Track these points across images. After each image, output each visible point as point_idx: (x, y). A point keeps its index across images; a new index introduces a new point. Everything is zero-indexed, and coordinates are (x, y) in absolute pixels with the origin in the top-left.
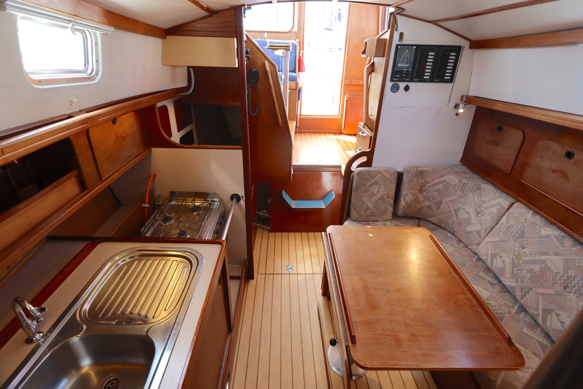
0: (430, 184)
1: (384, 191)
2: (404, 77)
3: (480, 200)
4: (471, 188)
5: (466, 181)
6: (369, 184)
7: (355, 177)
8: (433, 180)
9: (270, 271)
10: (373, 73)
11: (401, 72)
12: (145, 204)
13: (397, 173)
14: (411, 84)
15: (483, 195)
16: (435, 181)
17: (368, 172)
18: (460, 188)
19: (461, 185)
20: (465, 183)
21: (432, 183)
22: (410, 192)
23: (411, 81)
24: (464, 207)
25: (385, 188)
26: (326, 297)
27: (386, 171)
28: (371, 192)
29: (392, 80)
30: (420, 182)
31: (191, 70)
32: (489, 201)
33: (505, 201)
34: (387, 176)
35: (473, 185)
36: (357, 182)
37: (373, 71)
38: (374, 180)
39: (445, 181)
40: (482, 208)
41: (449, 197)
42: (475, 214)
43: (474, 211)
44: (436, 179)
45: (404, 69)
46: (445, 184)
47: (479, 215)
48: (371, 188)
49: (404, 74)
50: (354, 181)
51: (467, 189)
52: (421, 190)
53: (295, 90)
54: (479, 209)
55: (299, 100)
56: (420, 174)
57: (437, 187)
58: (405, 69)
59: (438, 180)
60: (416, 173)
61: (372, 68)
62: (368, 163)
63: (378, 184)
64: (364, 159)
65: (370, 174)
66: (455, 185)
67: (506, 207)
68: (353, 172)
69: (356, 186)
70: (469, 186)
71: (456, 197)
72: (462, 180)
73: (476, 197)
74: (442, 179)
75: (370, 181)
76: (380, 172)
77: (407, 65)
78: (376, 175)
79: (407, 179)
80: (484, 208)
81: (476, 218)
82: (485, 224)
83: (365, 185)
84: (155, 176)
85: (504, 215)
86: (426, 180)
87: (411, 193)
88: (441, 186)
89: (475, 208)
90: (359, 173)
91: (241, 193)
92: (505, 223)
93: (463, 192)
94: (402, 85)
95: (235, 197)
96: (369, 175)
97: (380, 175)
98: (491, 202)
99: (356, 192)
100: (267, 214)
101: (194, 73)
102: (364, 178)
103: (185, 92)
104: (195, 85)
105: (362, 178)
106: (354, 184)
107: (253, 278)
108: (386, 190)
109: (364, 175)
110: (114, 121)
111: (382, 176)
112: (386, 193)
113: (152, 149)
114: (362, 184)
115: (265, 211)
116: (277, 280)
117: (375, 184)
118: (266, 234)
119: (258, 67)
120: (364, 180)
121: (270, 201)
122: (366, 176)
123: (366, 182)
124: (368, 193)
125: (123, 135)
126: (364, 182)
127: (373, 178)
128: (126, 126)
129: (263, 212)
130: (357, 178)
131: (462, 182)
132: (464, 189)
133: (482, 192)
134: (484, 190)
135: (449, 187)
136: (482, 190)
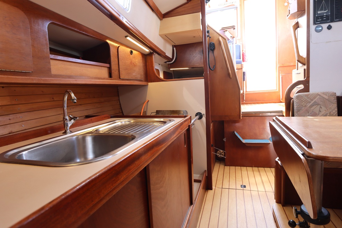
1: (325, 111)
2: (325, 20)
7: (295, 100)
9: (226, 185)
10: (298, 29)
11: (322, 17)
14: (332, 24)
17: (307, 96)
23: (332, 21)
25: (326, 108)
26: (280, 204)
27: (324, 93)
28: (313, 112)
29: (315, 23)
31: (175, 49)
34: (326, 97)
36: (298, 104)
37: (298, 27)
38: (313, 101)
45: (324, 14)
48: (312, 109)
49: (325, 17)
50: (295, 104)
53: (240, 70)
58: (325, 14)
61: (297, 26)
62: (307, 89)
63: (318, 104)
64: (301, 87)
65: (309, 96)
68: (293, 98)
69: (297, 108)
75: (310, 102)
76: (318, 95)
77: (326, 11)
78: (315, 98)
83: (305, 106)
84: (148, 102)
90: (297, 97)
91: (203, 112)
94: (325, 26)
96: (308, 98)
97: (318, 97)
99: (299, 112)
100: (223, 154)
101: (176, 50)
102: (304, 100)
103: (170, 62)
104: (176, 57)
105: (302, 101)
106: (295, 107)
107: (211, 189)
108: (327, 109)
109: (303, 98)
110: (131, 52)
111: (321, 97)
112: (328, 112)
113: (149, 83)
114: (302, 105)
115: (221, 151)
116: (232, 192)
117: (316, 105)
118: (222, 166)
119: (215, 41)
120: (304, 102)
121: (225, 140)
122: (305, 98)
123: (307, 104)
124: (310, 112)
125: (134, 63)
126: (304, 104)
127: (312, 100)
128: (136, 60)
129: (220, 152)
130: (297, 101)
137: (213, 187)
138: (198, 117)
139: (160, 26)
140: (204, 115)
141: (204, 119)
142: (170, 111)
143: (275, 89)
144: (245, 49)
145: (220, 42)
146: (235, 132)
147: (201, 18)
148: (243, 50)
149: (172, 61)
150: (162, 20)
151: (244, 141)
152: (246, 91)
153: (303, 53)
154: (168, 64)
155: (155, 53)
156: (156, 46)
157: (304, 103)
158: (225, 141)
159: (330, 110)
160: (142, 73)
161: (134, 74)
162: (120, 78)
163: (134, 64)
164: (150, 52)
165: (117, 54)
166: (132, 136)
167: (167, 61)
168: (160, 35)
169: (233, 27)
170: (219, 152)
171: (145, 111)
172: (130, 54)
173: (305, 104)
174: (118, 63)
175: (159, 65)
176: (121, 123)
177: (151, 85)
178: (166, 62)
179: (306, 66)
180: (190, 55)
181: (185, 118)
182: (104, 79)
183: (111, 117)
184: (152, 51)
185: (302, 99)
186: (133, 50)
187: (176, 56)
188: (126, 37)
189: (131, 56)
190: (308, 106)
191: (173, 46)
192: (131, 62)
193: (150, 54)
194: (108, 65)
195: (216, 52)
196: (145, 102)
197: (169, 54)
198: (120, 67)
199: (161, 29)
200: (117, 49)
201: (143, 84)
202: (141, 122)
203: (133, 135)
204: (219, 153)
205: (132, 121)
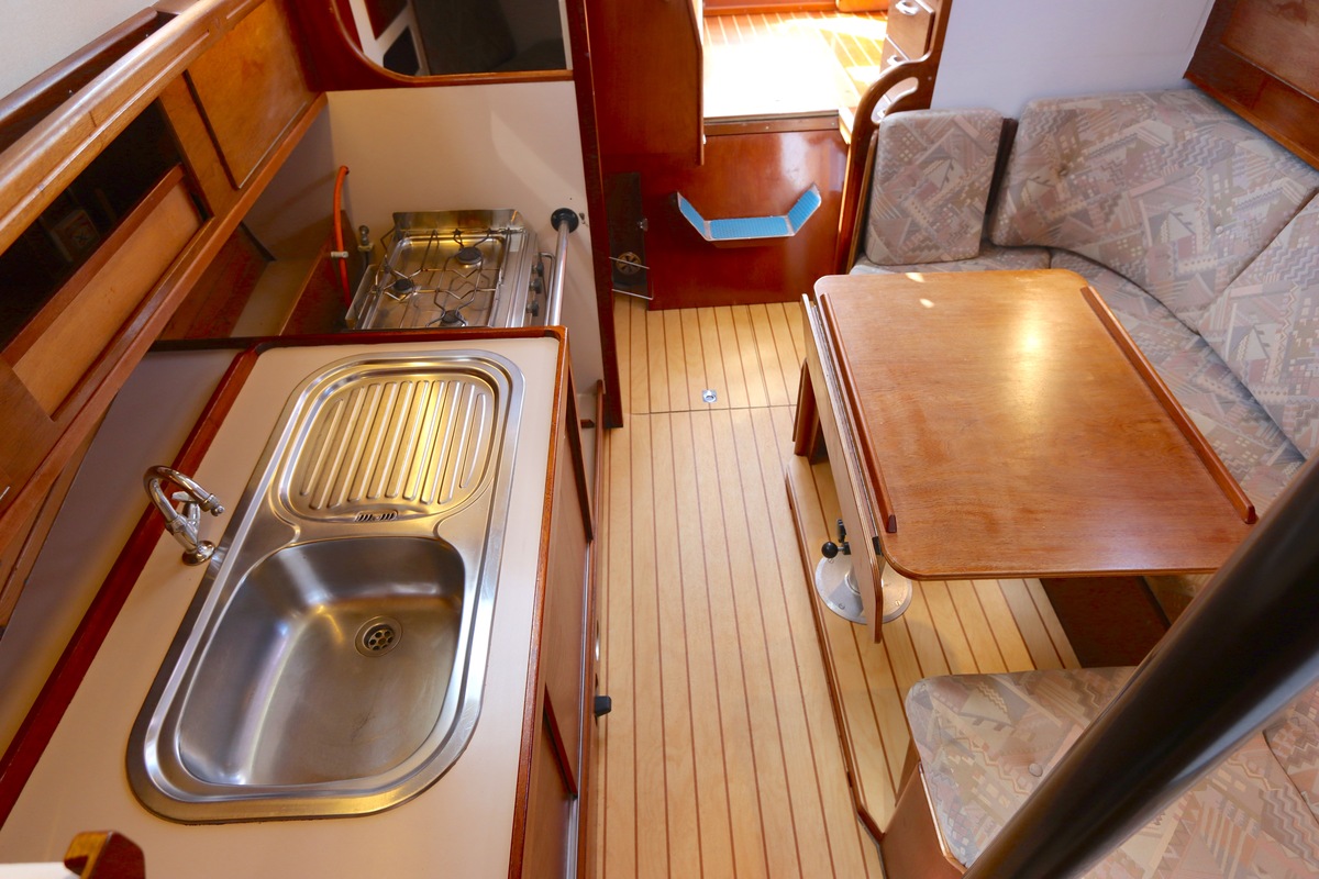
0: (1092, 149)
1: (961, 178)
3: (1227, 186)
4: (1206, 154)
5: (1195, 135)
6: (920, 158)
7: (883, 137)
8: (1101, 137)
9: (660, 404)
12: (336, 249)
13: (1000, 124)
15: (1237, 172)
16: (1107, 141)
17: (921, 125)
18: (1175, 155)
19: (1180, 147)
20: (1190, 141)
21: (1099, 146)
22: (1035, 175)
24: (1177, 210)
25: (966, 169)
26: (805, 458)
27: (969, 120)
28: (927, 181)
30: (1065, 145)
32: (1252, 188)
33: (1296, 184)
34: (974, 133)
35: (1211, 145)
36: (889, 156)
38: (935, 147)
39: (1134, 137)
40: (1230, 209)
41: (1142, 183)
42: (1208, 228)
43: (1207, 218)
44: (1111, 133)
46: (1133, 146)
47: (1219, 229)
48: (927, 171)
50: (880, 153)
51: (1195, 157)
52: (1064, 168)
54: (1220, 212)
56: (1068, 120)
57: (1109, 157)
59: (1116, 137)
60: (1055, 120)
62: (921, 100)
63: (945, 158)
64: (909, 87)
65: (925, 129)
66: (1162, 148)
67: (1297, 201)
68: (877, 127)
69: (886, 166)
70: (1201, 149)
71: (1160, 182)
72: (1183, 131)
73: (1216, 177)
74: (1128, 132)
75: (925, 149)
76: (953, 122)
78: (940, 134)
79: (1030, 137)
80: (1235, 209)
81: (1209, 237)
82: (1230, 253)
83: (910, 162)
84: (347, 173)
85: (1286, 224)
86: (1082, 137)
87: (1034, 180)
88: (1121, 154)
89: (1209, 209)
90: (896, 129)
91: (580, 205)
92: (1286, 245)
93: (1181, 166)
95: (563, 218)
96: (923, 134)
97: (952, 130)
98: (1257, 189)
99: (886, 184)
100: (637, 262)
102: (908, 143)
105: (904, 144)
106: (880, 161)
107: (620, 424)
108: (967, 173)
109: (909, 135)
111: (959, 133)
112: (968, 183)
113: (328, 94)
114: (902, 159)
115: (632, 255)
116: (681, 421)
117: (939, 159)
118: (638, 316)
120: (907, 147)
121: (642, 226)
122: (912, 135)
123: (914, 155)
124: (918, 184)
126: (906, 155)
127: (933, 142)
128: (258, 34)
130: (888, 143)
131: (1184, 137)
132: (1187, 159)
133: (1237, 162)
134: (1242, 157)
135: (1145, 154)
136: (1238, 158)
137: (626, 416)
138: (564, 227)
140: (582, 217)
141: (584, 230)
146: (680, 198)
151: (710, 231)
157: (907, 152)
158: (645, 228)
159: (975, 177)
161: (271, 114)
162: (237, 190)
163: (256, 63)
173: (910, 155)
185: (904, 139)
190: (918, 163)
192: (245, 63)
194: (176, 172)
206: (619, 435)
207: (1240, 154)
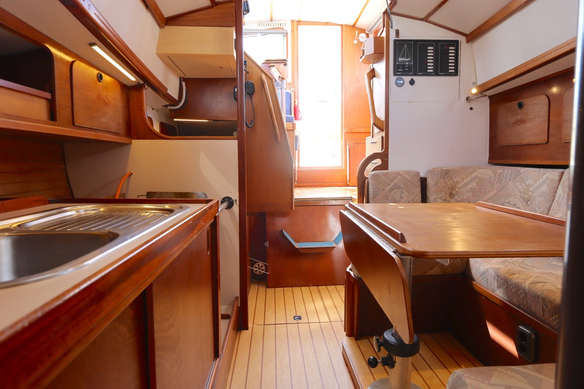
0: (461, 185)
1: (408, 197)
2: (406, 71)
3: (524, 185)
4: (509, 176)
5: (501, 171)
6: (388, 188)
7: (371, 181)
8: (463, 180)
9: (270, 319)
10: (374, 78)
11: (404, 66)
13: (420, 179)
14: (415, 78)
15: (526, 179)
16: (466, 180)
17: (385, 174)
18: (497, 180)
19: (497, 177)
20: (500, 173)
21: (463, 183)
22: (440, 196)
23: (415, 74)
24: (507, 201)
25: (409, 193)
26: (353, 338)
27: (406, 172)
28: (392, 198)
29: (395, 74)
30: (448, 183)
31: (184, 84)
32: (535, 182)
33: (553, 173)
34: (409, 178)
35: (510, 173)
36: (374, 187)
37: (374, 76)
38: (393, 184)
39: (476, 177)
40: (530, 193)
41: (487, 194)
42: (524, 204)
43: (521, 200)
44: (466, 177)
45: (405, 63)
46: (477, 180)
47: (529, 203)
49: (407, 68)
50: (370, 187)
52: (451, 194)
53: (291, 132)
54: (526, 196)
55: (296, 149)
56: (446, 173)
57: (469, 187)
58: (407, 63)
59: (469, 178)
60: (441, 173)
61: (372, 74)
62: (384, 166)
63: (399, 188)
64: (378, 162)
65: (388, 176)
66: (490, 178)
67: (557, 178)
68: (367, 178)
69: (373, 191)
70: (506, 175)
71: (495, 192)
72: (496, 170)
73: (518, 184)
74: (473, 175)
75: (389, 184)
76: (399, 174)
77: (408, 60)
78: (395, 178)
79: (433, 180)
80: (532, 193)
81: (527, 207)
82: (539, 209)
83: (384, 190)
84: (131, 175)
85: (557, 188)
86: (455, 180)
87: (439, 198)
88: (473, 185)
89: (521, 196)
90: (374, 176)
91: (235, 196)
92: (562, 194)
93: (501, 184)
94: (407, 79)
95: (227, 201)
96: (387, 178)
97: (399, 177)
98: (538, 182)
99: (375, 199)
100: (263, 268)
101: (186, 87)
103: (174, 106)
104: (185, 99)
105: (379, 182)
106: (371, 190)
107: (247, 328)
109: (381, 178)
110: (100, 78)
111: (402, 178)
112: (411, 199)
113: (133, 140)
114: (380, 188)
115: (261, 264)
116: (281, 329)
117: (397, 188)
118: (262, 289)
119: (254, 80)
120: (381, 183)
121: (267, 244)
122: (383, 179)
123: (385, 187)
124: (389, 199)
125: (106, 100)
126: (382, 187)
127: (392, 181)
128: (110, 94)
129: (259, 265)
130: (373, 182)
131: (497, 173)
132: (502, 180)
133: (524, 176)
134: (525, 173)
135: (484, 182)
136: (523, 175)
137: (250, 325)
138: (225, 205)
139: (159, 39)
140: (236, 201)
141: (236, 208)
142: (175, 193)
143: (340, 165)
144: (298, 99)
145: (262, 82)
146: (284, 231)
147: (235, 37)
148: (295, 102)
149: (178, 105)
150: (163, 28)
151: (297, 245)
152: (299, 167)
153: (381, 114)
154: (170, 109)
155: (146, 87)
156: (150, 73)
157: (381, 185)
158: (268, 246)
159: (413, 197)
160: (121, 121)
161: (104, 120)
162: (74, 124)
163: (104, 100)
164: (139, 83)
165: (68, 75)
166: (110, 234)
167: (168, 104)
168: (158, 54)
169: (284, 62)
170: (257, 266)
171: (124, 194)
172: (95, 79)
174: (70, 93)
175: (153, 109)
176: (77, 212)
177: (137, 144)
178: (166, 106)
179: (384, 132)
180: (212, 98)
181: (207, 203)
182: (38, 121)
183: (50, 202)
184: (142, 82)
185: (380, 180)
186: (103, 74)
187: (186, 97)
188: (92, 44)
189: (99, 84)
190: (387, 190)
191: (180, 78)
192: (99, 95)
193: (138, 88)
194: (48, 95)
195: (256, 98)
196: (124, 176)
197: (173, 92)
198: (74, 102)
199: (160, 45)
200: (69, 65)
201: (122, 142)
202: (121, 210)
203: (111, 231)
204: (256, 268)
205: (102, 210)
206: (245, 334)
207: (524, 173)
